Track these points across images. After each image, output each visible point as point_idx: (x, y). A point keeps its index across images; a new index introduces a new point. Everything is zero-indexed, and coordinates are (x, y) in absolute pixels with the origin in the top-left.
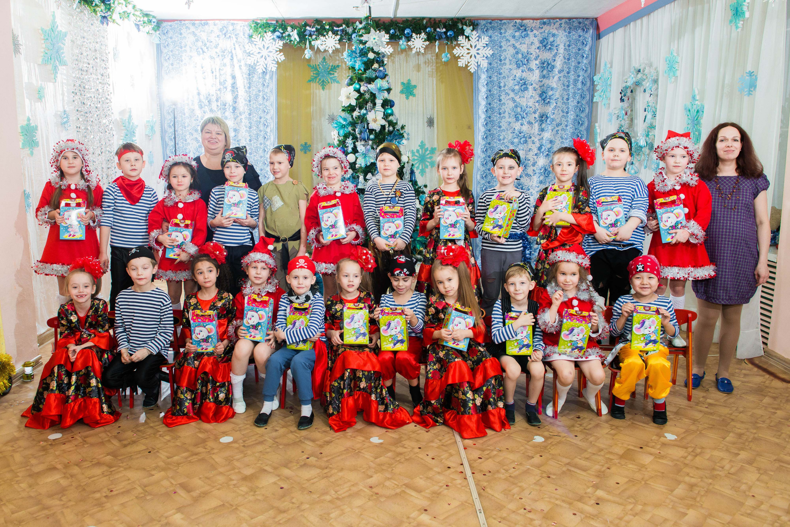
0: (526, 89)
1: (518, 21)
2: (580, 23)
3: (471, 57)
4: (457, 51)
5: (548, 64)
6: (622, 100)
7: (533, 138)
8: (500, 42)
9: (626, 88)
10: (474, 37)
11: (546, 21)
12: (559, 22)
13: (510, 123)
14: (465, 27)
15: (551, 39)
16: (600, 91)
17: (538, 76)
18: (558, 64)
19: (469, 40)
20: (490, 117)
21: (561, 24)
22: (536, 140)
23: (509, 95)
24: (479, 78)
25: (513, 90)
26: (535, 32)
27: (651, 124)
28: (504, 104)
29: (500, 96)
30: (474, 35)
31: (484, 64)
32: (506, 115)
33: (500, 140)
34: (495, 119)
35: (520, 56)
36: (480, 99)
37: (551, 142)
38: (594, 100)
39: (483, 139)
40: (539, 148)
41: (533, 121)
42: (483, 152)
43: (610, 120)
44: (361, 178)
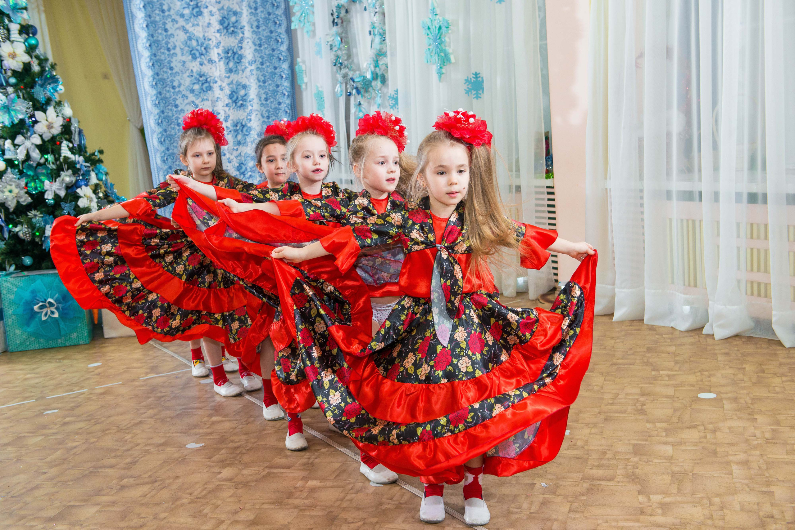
0: (200, 13)
6: (334, 23)
7: (219, 83)
9: (339, 7)
13: (184, 62)
16: (298, 14)
20: (155, 55)
22: (224, 85)
23: (177, 22)
25: (182, 16)
27: (380, 51)
28: (172, 35)
29: (164, 24)
32: (178, 51)
33: (174, 88)
34: (163, 57)
36: (137, 28)
37: (244, 87)
38: (293, 27)
39: (152, 86)
40: (231, 96)
41: (215, 57)
42: (156, 105)
43: (319, 53)
44: (8, 144)
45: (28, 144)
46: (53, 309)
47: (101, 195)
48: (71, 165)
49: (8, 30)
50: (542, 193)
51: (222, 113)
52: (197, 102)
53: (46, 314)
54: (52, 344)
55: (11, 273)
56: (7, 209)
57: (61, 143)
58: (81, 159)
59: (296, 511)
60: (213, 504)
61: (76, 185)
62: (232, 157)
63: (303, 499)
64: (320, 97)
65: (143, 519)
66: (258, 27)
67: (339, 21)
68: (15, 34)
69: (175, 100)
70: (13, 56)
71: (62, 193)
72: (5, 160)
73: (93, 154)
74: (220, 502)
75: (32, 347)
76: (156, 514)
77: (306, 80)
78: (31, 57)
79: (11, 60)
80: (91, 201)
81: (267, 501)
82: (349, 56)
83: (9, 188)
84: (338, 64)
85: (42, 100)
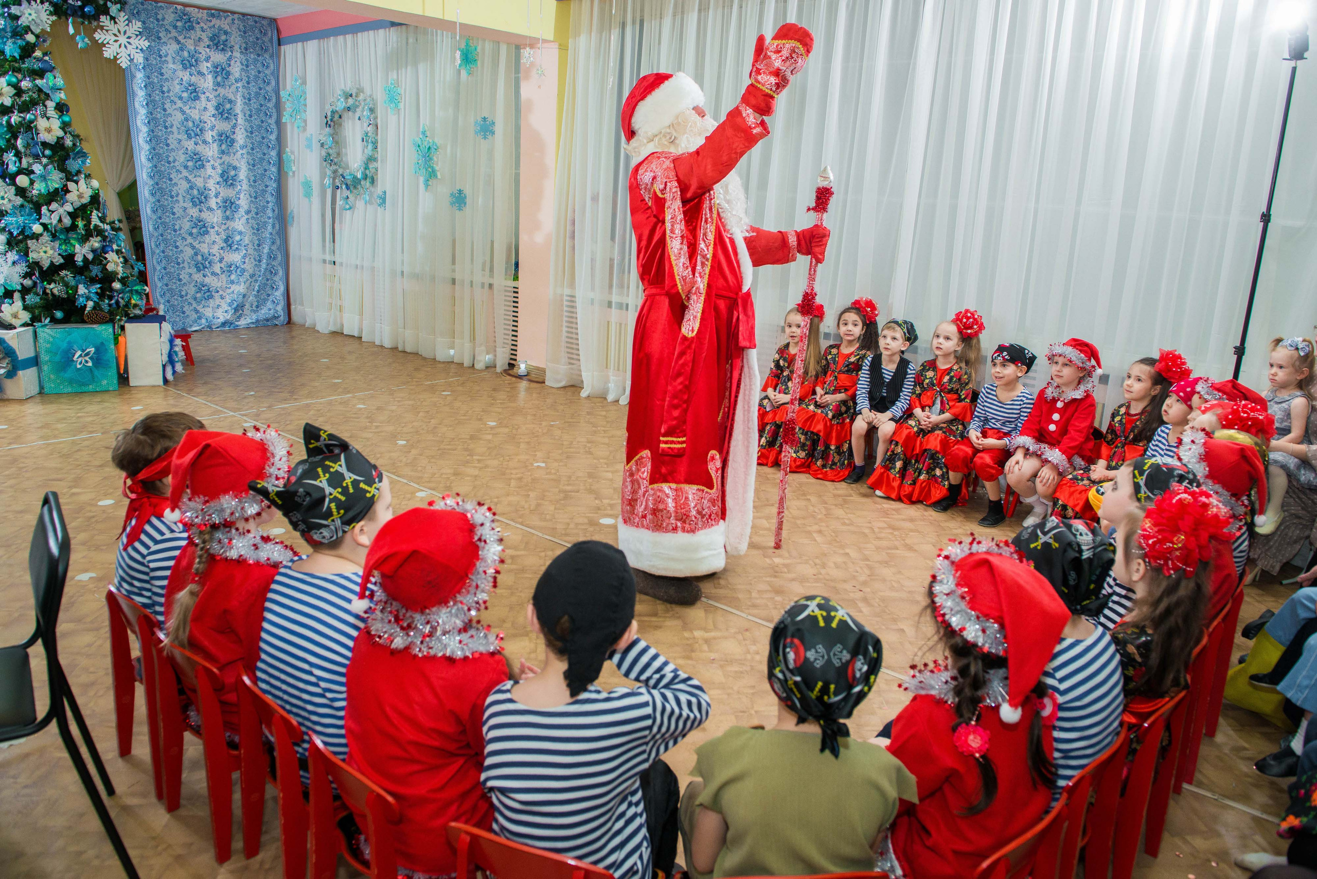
0: (197, 98)
1: (179, 7)
2: (256, 22)
3: (120, 46)
4: (99, 36)
5: (223, 69)
6: (328, 125)
7: (212, 162)
8: (158, 32)
9: (332, 112)
10: (122, 19)
11: (216, 12)
12: (231, 17)
13: (180, 141)
14: (109, 4)
15: (223, 37)
16: (289, 110)
17: (211, 84)
18: (236, 70)
19: (116, 23)
20: (153, 131)
21: (233, 20)
22: (216, 164)
23: (175, 103)
24: (133, 77)
25: (181, 98)
26: (202, 24)
27: (371, 156)
28: (170, 115)
29: (163, 104)
30: (122, 18)
31: (139, 58)
32: (175, 129)
33: (169, 162)
34: (160, 134)
35: (186, 54)
36: (137, 105)
37: (235, 168)
38: (284, 120)
39: (149, 159)
40: (222, 176)
41: (210, 139)
42: (151, 177)
43: (309, 147)
44: (44, 209)
45: (61, 210)
46: (87, 358)
47: (122, 260)
48: (100, 232)
49: (46, 106)
50: (510, 292)
51: (213, 189)
52: (190, 177)
53: (81, 363)
54: (85, 389)
55: (46, 325)
56: (41, 268)
57: (92, 212)
58: (107, 227)
61: (104, 250)
62: (220, 230)
64: (307, 186)
66: (251, 116)
67: (332, 124)
68: (51, 112)
69: (169, 174)
70: (49, 130)
71: (90, 257)
72: (41, 224)
73: (114, 222)
75: (66, 391)
77: (294, 169)
78: (66, 133)
79: (46, 134)
80: (117, 264)
82: (338, 154)
83: (44, 249)
84: (328, 159)
85: (74, 172)
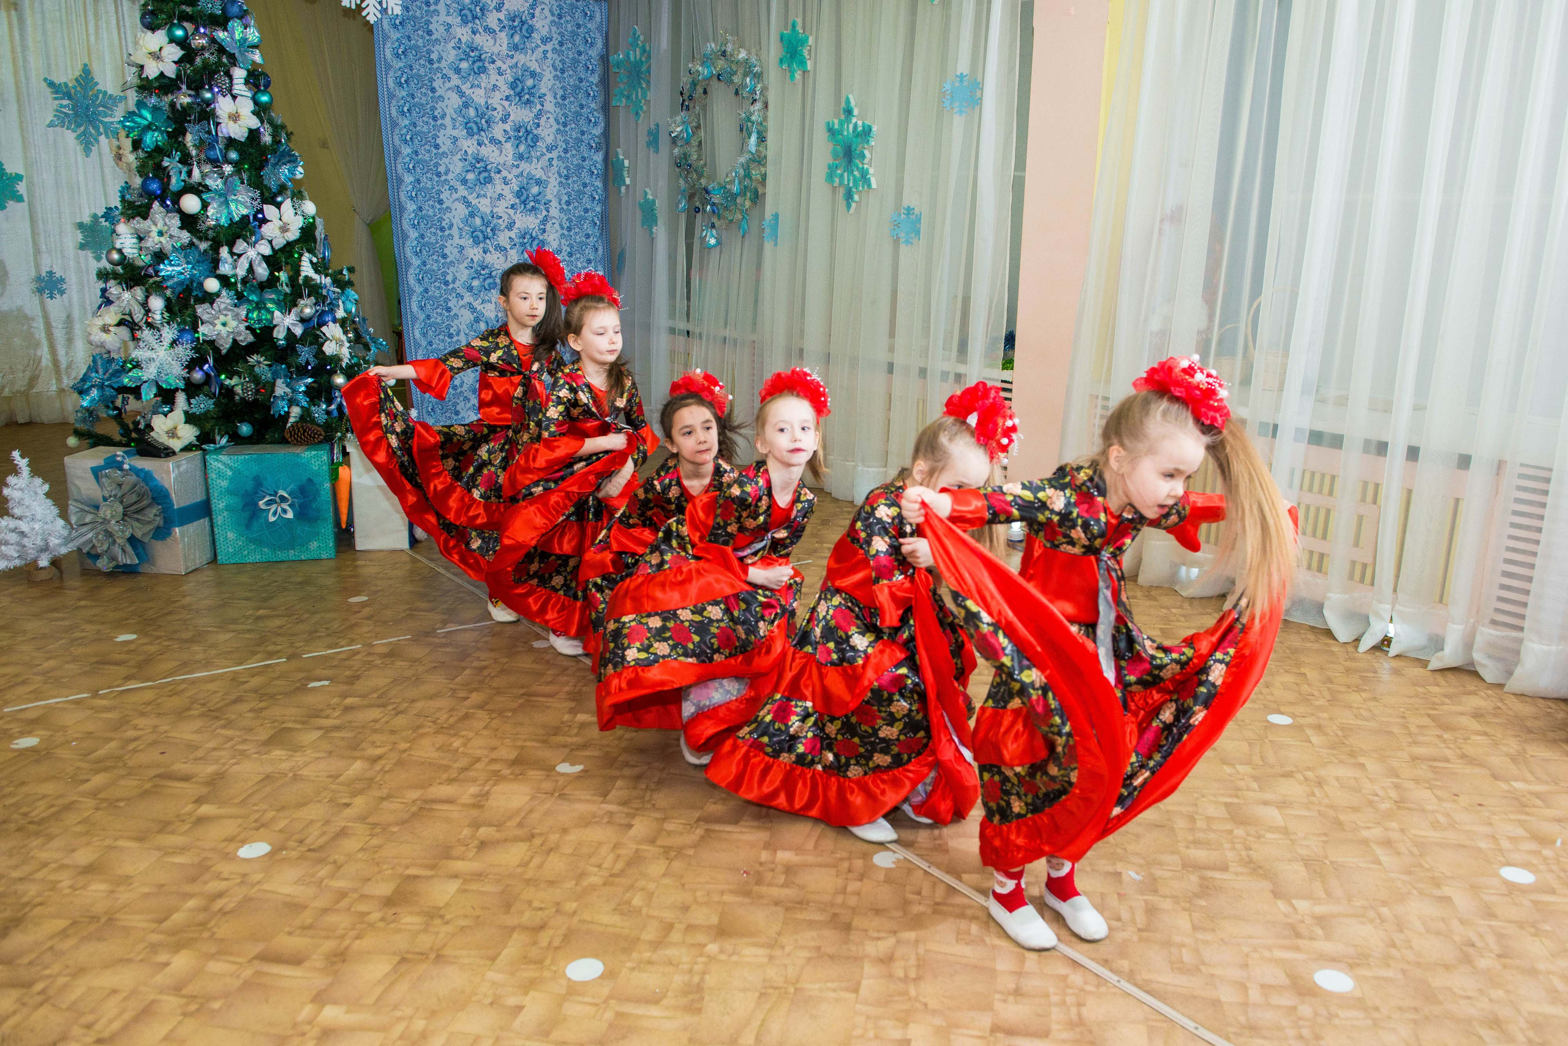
7: (504, 173)
13: (456, 139)
17: (505, 46)
18: (543, 23)
20: (416, 125)
22: (510, 177)
23: (449, 80)
24: (386, 37)
25: (458, 70)
28: (441, 98)
29: (431, 81)
32: (448, 121)
33: (438, 175)
34: (426, 129)
37: (539, 182)
40: (518, 194)
41: (501, 136)
44: (224, 252)
45: (252, 253)
46: (285, 506)
48: (314, 290)
53: (275, 514)
54: (280, 556)
55: (222, 448)
56: (217, 350)
57: (301, 255)
58: (328, 281)
59: (779, 909)
60: (643, 889)
61: (320, 319)
63: (782, 886)
64: (648, 208)
65: (540, 913)
66: (564, 98)
68: (240, 87)
70: (236, 118)
71: (298, 331)
72: (219, 277)
73: (339, 273)
74: (651, 886)
75: (251, 559)
76: (558, 904)
77: (628, 180)
78: (263, 123)
79: (232, 124)
80: (341, 343)
81: (726, 887)
82: (700, 154)
83: (223, 318)
84: (683, 164)
85: (274, 188)
